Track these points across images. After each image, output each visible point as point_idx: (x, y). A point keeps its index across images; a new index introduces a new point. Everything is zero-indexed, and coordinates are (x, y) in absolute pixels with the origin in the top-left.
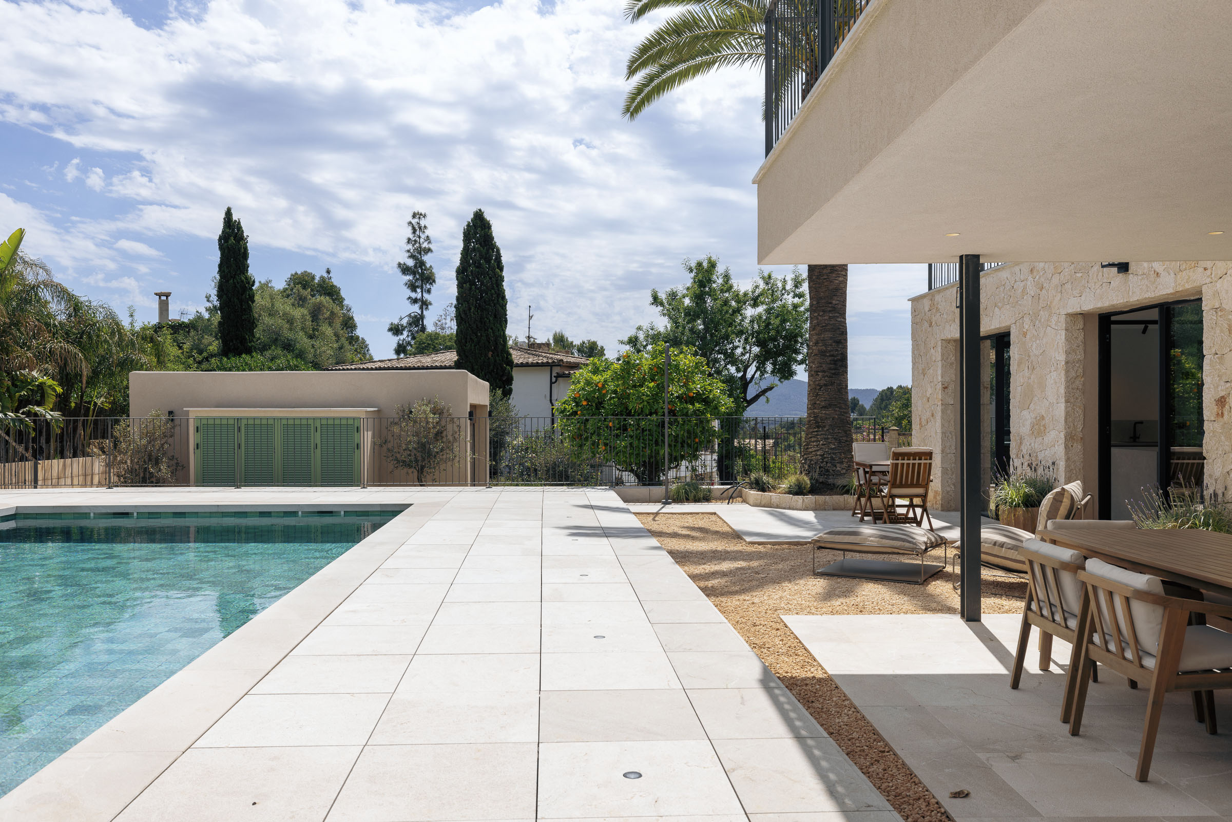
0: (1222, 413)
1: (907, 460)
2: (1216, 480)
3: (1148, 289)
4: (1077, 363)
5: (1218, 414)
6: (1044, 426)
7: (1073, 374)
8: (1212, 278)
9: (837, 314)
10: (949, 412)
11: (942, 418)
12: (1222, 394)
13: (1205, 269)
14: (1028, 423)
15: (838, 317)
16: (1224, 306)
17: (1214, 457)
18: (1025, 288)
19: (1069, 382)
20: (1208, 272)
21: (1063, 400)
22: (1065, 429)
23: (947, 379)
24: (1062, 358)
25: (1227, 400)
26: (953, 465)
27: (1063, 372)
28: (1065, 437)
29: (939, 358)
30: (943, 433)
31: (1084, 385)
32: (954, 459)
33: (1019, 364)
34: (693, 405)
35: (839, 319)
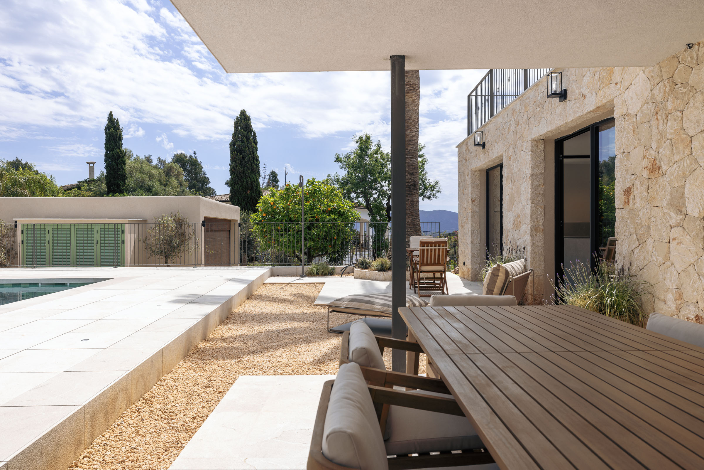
0: (628, 201)
1: (431, 246)
2: (624, 257)
3: (579, 110)
4: (539, 175)
5: (626, 202)
6: (520, 221)
7: (536, 183)
8: (621, 90)
9: (411, 156)
10: (476, 217)
11: (472, 221)
12: (628, 185)
13: (616, 84)
14: (511, 220)
15: (412, 158)
16: (630, 111)
17: (622, 238)
18: (509, 126)
19: (534, 189)
20: (618, 86)
21: (530, 202)
22: (531, 223)
23: (475, 195)
24: (529, 171)
25: (632, 190)
26: (479, 252)
27: (530, 182)
28: (531, 228)
29: (470, 182)
30: (472, 230)
31: (544, 191)
32: (479, 247)
33: (507, 179)
34: (329, 215)
35: (412, 159)
